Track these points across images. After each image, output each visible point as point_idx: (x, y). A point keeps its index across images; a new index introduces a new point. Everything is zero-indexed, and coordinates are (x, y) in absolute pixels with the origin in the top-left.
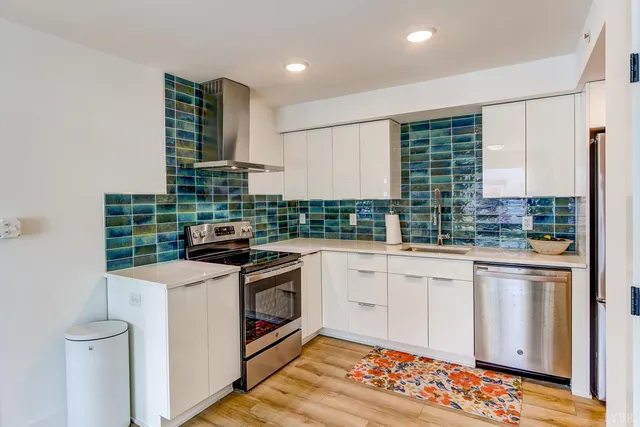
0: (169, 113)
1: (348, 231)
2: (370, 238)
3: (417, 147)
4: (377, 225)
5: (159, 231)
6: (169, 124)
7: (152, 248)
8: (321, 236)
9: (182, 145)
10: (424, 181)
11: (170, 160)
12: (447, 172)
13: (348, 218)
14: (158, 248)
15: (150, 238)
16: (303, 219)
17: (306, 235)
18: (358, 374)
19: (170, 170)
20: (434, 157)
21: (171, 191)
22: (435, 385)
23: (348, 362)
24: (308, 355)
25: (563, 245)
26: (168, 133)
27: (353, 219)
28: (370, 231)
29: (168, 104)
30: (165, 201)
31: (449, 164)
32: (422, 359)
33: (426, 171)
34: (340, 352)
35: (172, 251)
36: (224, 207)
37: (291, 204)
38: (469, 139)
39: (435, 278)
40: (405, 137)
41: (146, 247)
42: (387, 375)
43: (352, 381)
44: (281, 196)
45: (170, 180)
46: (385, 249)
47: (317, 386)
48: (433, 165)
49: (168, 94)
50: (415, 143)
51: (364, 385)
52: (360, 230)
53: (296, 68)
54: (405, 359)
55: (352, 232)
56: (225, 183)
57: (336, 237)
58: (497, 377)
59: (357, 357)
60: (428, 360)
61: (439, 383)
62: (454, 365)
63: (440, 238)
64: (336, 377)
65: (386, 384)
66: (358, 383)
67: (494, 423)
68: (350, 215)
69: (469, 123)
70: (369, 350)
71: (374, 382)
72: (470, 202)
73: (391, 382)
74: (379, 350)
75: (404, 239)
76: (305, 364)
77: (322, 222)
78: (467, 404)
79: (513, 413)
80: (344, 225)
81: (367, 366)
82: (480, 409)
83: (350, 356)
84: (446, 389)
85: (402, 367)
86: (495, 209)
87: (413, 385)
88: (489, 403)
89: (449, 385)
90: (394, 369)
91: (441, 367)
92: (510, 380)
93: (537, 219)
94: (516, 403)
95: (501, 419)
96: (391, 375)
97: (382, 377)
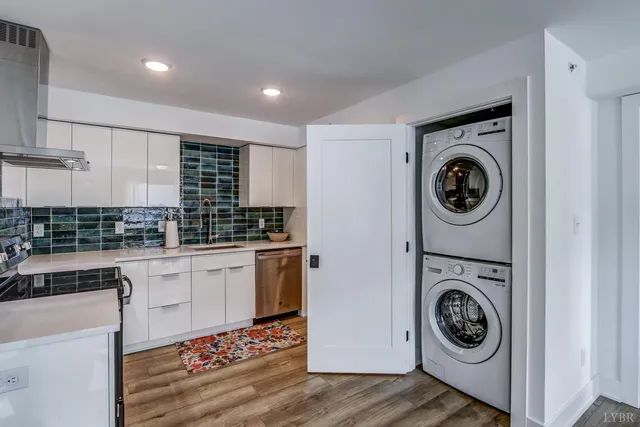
1: (110, 241)
2: (141, 246)
3: (190, 163)
8: (71, 249)
10: (196, 192)
12: (214, 187)
13: (113, 226)
16: (40, 230)
17: (45, 251)
18: (198, 365)
20: (203, 173)
25: (284, 236)
27: (120, 228)
31: (214, 181)
32: (219, 335)
33: (197, 185)
38: (229, 164)
39: (231, 268)
42: (216, 356)
43: (199, 373)
46: (166, 253)
47: (181, 393)
48: (203, 180)
50: (188, 160)
51: (211, 370)
52: (129, 238)
53: (157, 67)
54: (210, 340)
55: (118, 240)
57: (95, 249)
58: (269, 325)
59: (175, 357)
60: (224, 334)
61: (250, 343)
62: (242, 329)
63: (211, 238)
64: (183, 378)
65: (224, 361)
66: (206, 371)
67: (298, 345)
68: (117, 223)
69: (229, 152)
70: (174, 349)
71: (214, 364)
72: (229, 210)
73: (225, 358)
74: (182, 344)
75: (181, 243)
76: (137, 387)
77: (74, 233)
78: (278, 344)
79: (298, 337)
80: (107, 235)
81: (191, 359)
82: (285, 343)
83: (168, 359)
84: (258, 343)
85: (216, 346)
86: (244, 215)
87: (239, 352)
88: (285, 338)
89: (256, 341)
90: (213, 350)
91: (237, 334)
92: (275, 323)
93: (266, 221)
94: (293, 332)
95: (298, 342)
96: (218, 354)
97: (215, 358)
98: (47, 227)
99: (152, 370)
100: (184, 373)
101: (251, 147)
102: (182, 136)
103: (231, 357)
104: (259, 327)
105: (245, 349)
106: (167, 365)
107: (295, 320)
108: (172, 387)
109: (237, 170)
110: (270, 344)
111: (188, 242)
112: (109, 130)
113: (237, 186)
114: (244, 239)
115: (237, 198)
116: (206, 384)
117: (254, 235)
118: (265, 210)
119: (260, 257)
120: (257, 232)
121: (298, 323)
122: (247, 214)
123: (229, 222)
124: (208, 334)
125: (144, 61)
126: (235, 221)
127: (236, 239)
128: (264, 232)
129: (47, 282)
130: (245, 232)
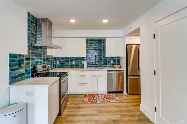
0: (29, 26)
2: (78, 67)
4: (80, 64)
5: (25, 68)
6: (28, 30)
7: (23, 74)
8: (64, 67)
9: (32, 37)
11: (29, 42)
13: (72, 62)
14: (25, 74)
15: (23, 71)
16: (58, 63)
17: (59, 67)
18: (86, 101)
19: (29, 46)
20: (94, 47)
21: (29, 53)
22: (103, 99)
23: (81, 99)
24: (70, 100)
25: (119, 66)
26: (28, 33)
27: (74, 62)
28: (78, 65)
29: (29, 23)
30: (27, 57)
31: (97, 49)
32: (96, 94)
34: (77, 98)
35: (29, 75)
36: (42, 59)
37: (55, 58)
38: (101, 44)
39: (99, 75)
40: (87, 42)
41: (22, 74)
42: (92, 100)
43: (86, 104)
44: (53, 56)
45: (28, 50)
46: (83, 69)
47: (79, 108)
49: (28, 19)
50: (90, 44)
51: (89, 104)
52: (76, 65)
53: (73, 21)
54: (93, 95)
55: (73, 65)
56: (42, 51)
57: (69, 67)
58: (112, 94)
59: (82, 98)
60: (97, 94)
61: (103, 98)
62: (103, 94)
63: (96, 66)
64: (81, 104)
65: (94, 102)
66: (88, 103)
67: (118, 103)
68: (73, 61)
69: (101, 40)
70: (83, 95)
71: (91, 102)
72: (102, 58)
73: (94, 101)
74: (86, 95)
75: (88, 67)
76: (71, 103)
77: (64, 63)
78: (111, 101)
79: (119, 100)
80: (71, 64)
81: (86, 99)
82: (114, 101)
83: (80, 98)
84: (106, 99)
85: (94, 97)
86: (106, 59)
87: (99, 100)
88: (114, 99)
89: (105, 98)
90: (93, 98)
91: (101, 95)
92: (114, 94)
93: (114, 61)
94: (118, 98)
95: (118, 102)
96: (93, 100)
97: (91, 101)
98: (59, 62)
99: (76, 100)
100: (82, 102)
101: (107, 38)
102: (86, 37)
103: (96, 101)
104: (108, 94)
105: (101, 100)
106: (79, 99)
107: (121, 94)
108: (78, 106)
109: (104, 46)
110: (109, 100)
111: (90, 67)
112: (70, 38)
113: (104, 51)
114: (106, 66)
115: (104, 54)
116: (86, 107)
117: (110, 65)
118: (113, 58)
119: (109, 73)
120: (111, 64)
121: (121, 96)
122: (107, 59)
123: (102, 61)
124: (93, 93)
125: (69, 20)
126: (103, 61)
127: (104, 66)
128: (113, 65)
129: (59, 74)
130: (107, 65)
